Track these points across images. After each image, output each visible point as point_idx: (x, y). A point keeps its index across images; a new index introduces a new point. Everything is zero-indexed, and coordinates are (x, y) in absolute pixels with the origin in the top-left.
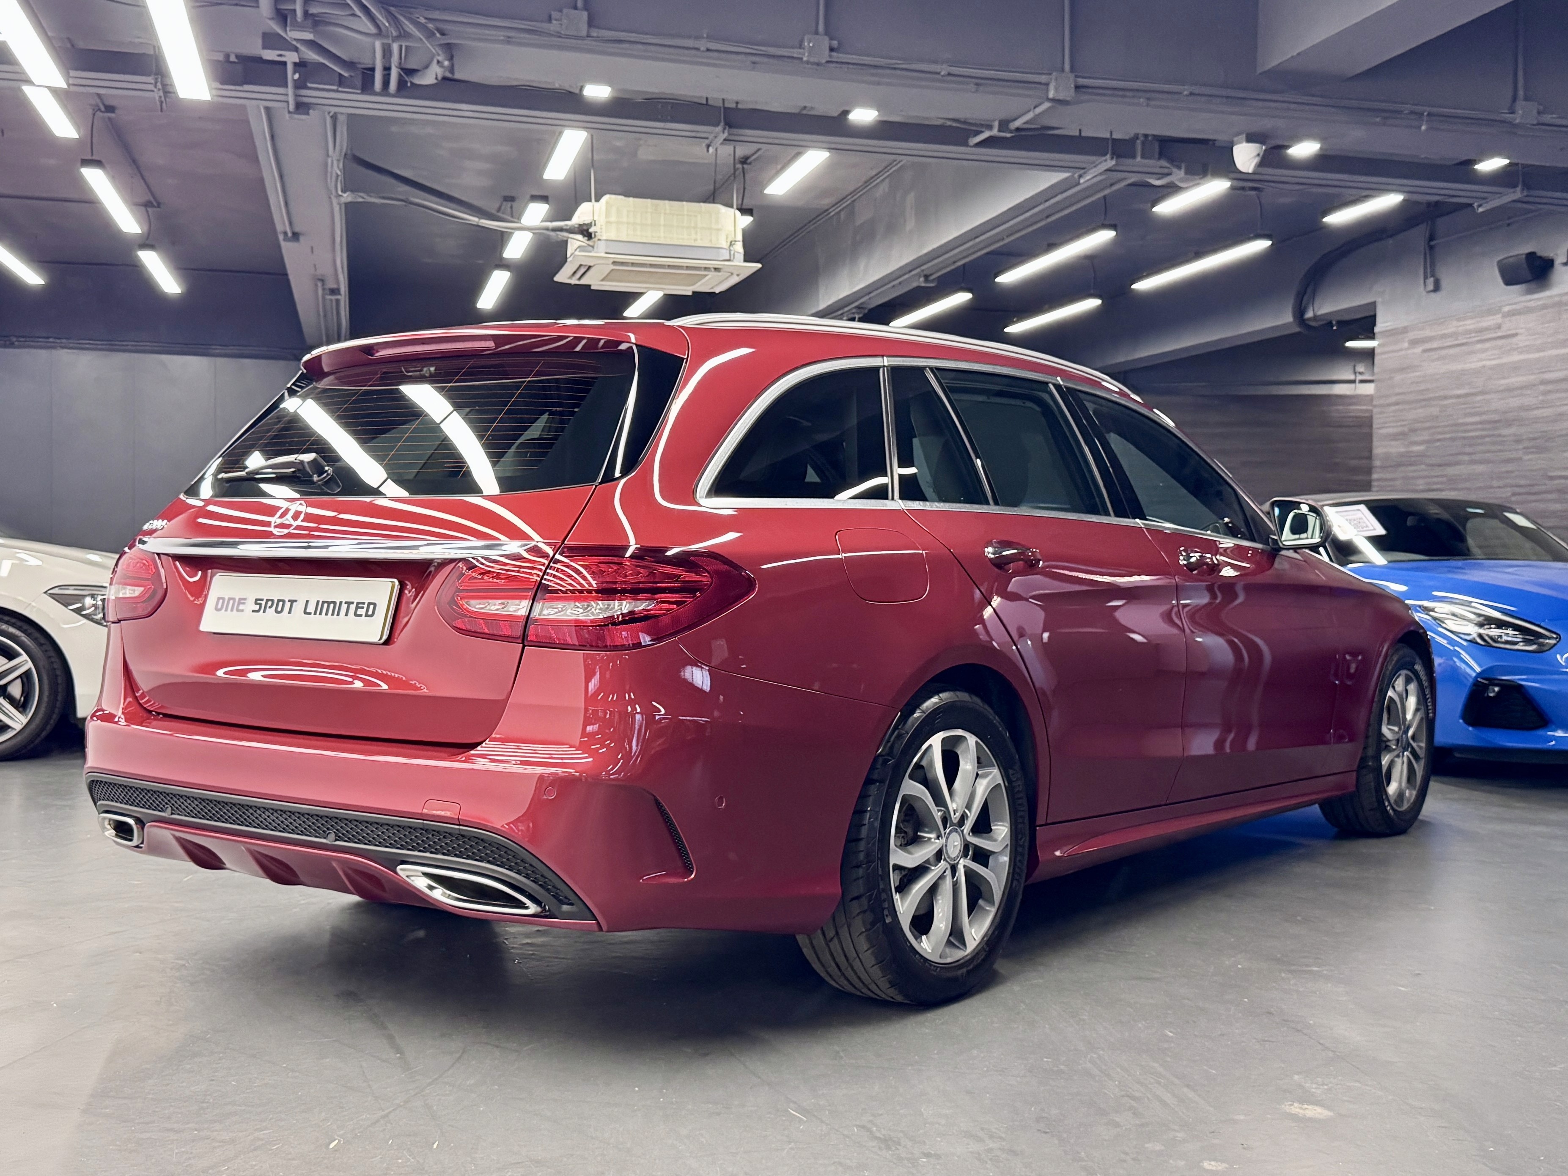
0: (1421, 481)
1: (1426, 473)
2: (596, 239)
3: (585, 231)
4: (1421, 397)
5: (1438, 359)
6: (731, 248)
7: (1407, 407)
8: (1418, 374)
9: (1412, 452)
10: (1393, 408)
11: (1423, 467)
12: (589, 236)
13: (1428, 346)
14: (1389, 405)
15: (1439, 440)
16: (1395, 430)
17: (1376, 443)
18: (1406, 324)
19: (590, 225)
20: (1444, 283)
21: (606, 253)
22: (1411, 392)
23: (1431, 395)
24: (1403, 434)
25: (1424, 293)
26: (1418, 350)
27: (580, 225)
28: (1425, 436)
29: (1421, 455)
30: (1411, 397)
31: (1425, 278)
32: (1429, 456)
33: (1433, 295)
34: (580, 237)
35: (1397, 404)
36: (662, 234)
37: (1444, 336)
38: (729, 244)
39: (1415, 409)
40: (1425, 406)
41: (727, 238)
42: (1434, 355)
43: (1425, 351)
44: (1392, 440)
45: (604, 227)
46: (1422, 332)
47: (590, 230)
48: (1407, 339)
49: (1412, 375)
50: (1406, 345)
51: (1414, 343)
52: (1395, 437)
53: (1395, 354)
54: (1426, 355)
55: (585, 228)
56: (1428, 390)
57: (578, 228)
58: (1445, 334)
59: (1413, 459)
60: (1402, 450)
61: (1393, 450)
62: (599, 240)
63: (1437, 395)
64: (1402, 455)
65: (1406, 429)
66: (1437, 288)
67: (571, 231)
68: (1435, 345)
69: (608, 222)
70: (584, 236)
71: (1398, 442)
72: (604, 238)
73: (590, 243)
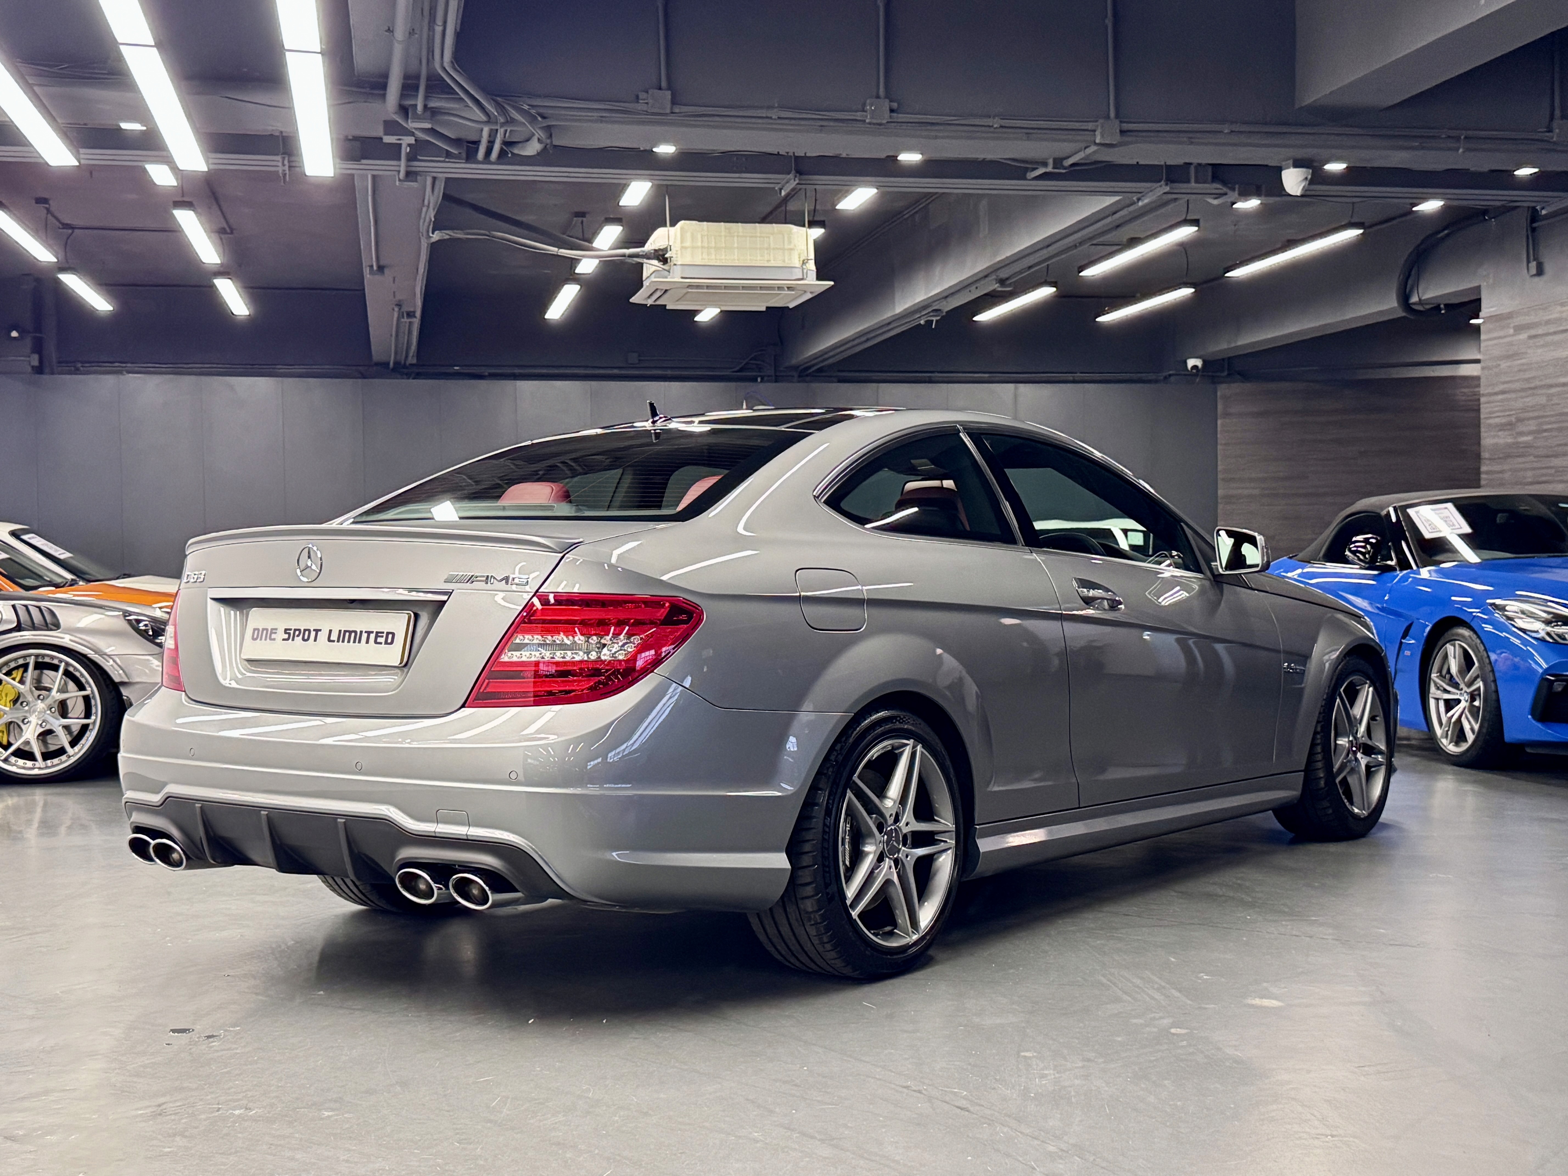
0: (1529, 474)
1: (1535, 465)
2: (672, 264)
3: (661, 256)
4: (1527, 386)
5: (1543, 346)
6: (804, 267)
7: (1513, 395)
8: (1524, 361)
9: (1520, 443)
10: (1500, 397)
11: (1532, 458)
12: (665, 261)
13: (1533, 332)
14: (1496, 394)
15: (1546, 431)
16: (1504, 420)
17: (1483, 434)
18: (1511, 310)
19: (665, 250)
20: (1548, 267)
21: (682, 278)
22: (1518, 381)
23: (1538, 383)
24: (1510, 424)
25: (1528, 277)
26: (1523, 336)
27: (655, 250)
28: (1532, 426)
29: (1528, 446)
30: (1517, 386)
31: (1528, 262)
32: (1538, 447)
33: (1537, 279)
34: (655, 262)
35: (1503, 392)
36: (736, 257)
37: (1548, 322)
38: (801, 262)
39: (1522, 397)
40: (1533, 395)
41: (799, 258)
42: (1541, 341)
43: (1530, 337)
44: (1501, 430)
45: (679, 252)
46: (1527, 318)
47: (666, 256)
48: (1512, 325)
49: (1519, 362)
50: (1511, 331)
51: (1519, 329)
52: (1502, 427)
53: (1501, 341)
54: (1531, 341)
55: (661, 253)
56: (1534, 378)
57: (654, 253)
58: (1549, 320)
59: (1521, 450)
60: (1510, 440)
61: (1501, 441)
62: (675, 265)
63: (1543, 383)
64: (1509, 446)
65: (1513, 419)
66: (1540, 272)
67: (648, 256)
68: (1540, 331)
69: (682, 248)
70: (660, 261)
71: (1507, 433)
72: (679, 263)
73: (665, 267)
